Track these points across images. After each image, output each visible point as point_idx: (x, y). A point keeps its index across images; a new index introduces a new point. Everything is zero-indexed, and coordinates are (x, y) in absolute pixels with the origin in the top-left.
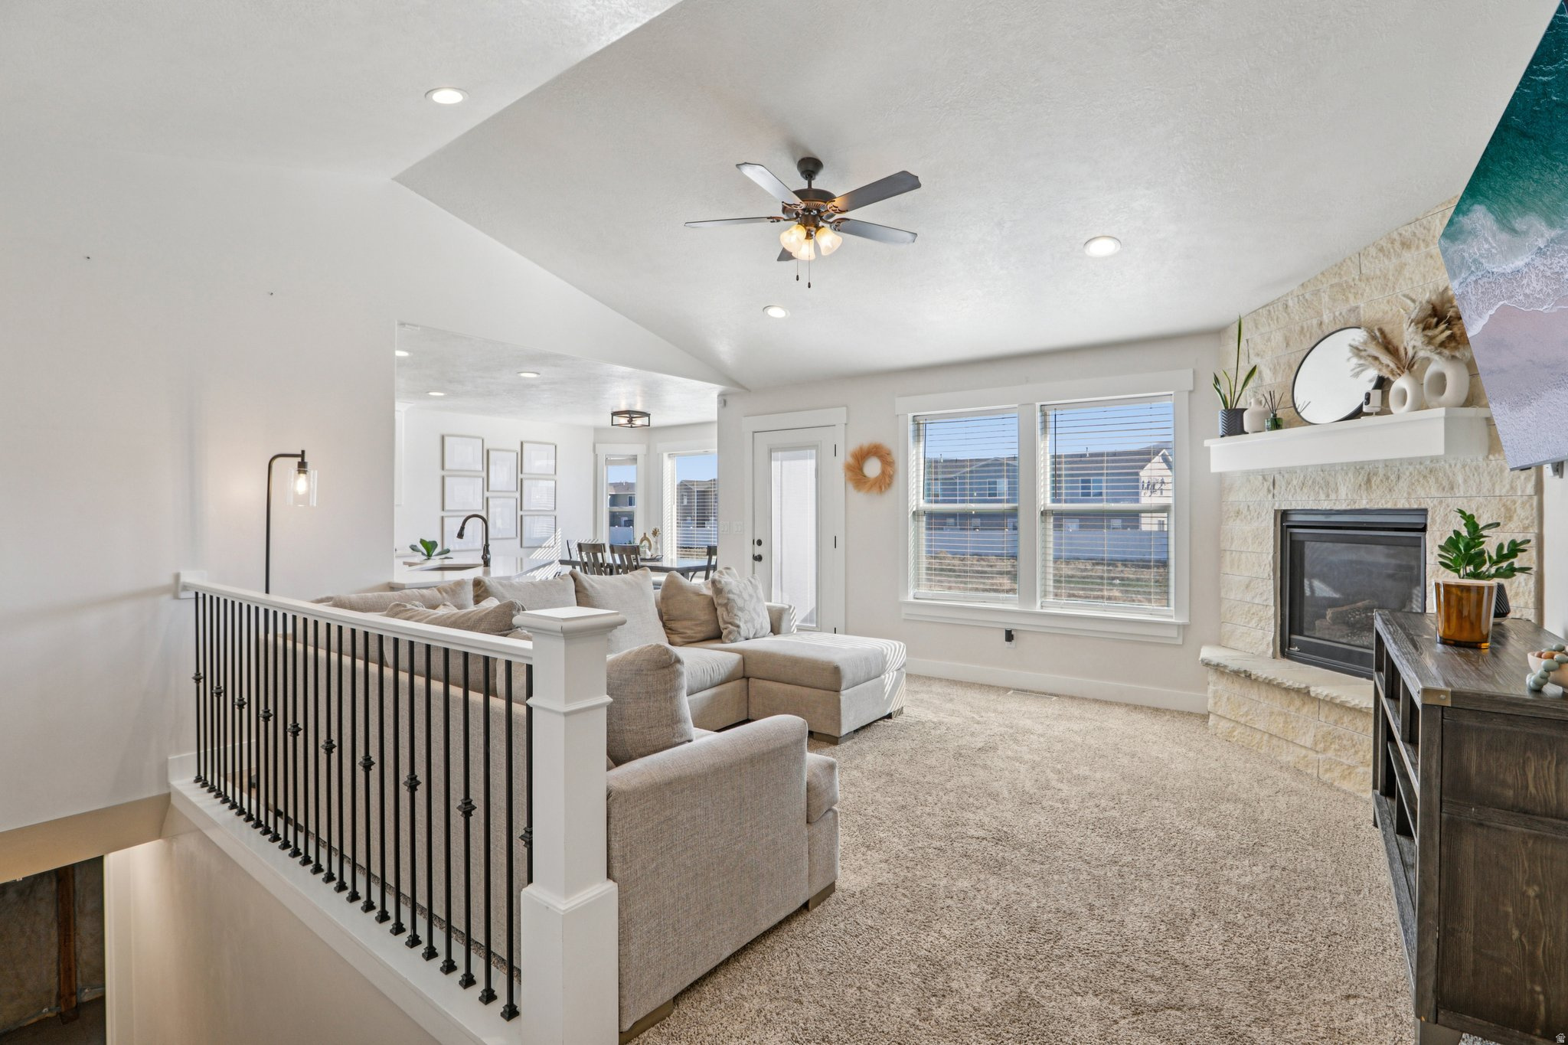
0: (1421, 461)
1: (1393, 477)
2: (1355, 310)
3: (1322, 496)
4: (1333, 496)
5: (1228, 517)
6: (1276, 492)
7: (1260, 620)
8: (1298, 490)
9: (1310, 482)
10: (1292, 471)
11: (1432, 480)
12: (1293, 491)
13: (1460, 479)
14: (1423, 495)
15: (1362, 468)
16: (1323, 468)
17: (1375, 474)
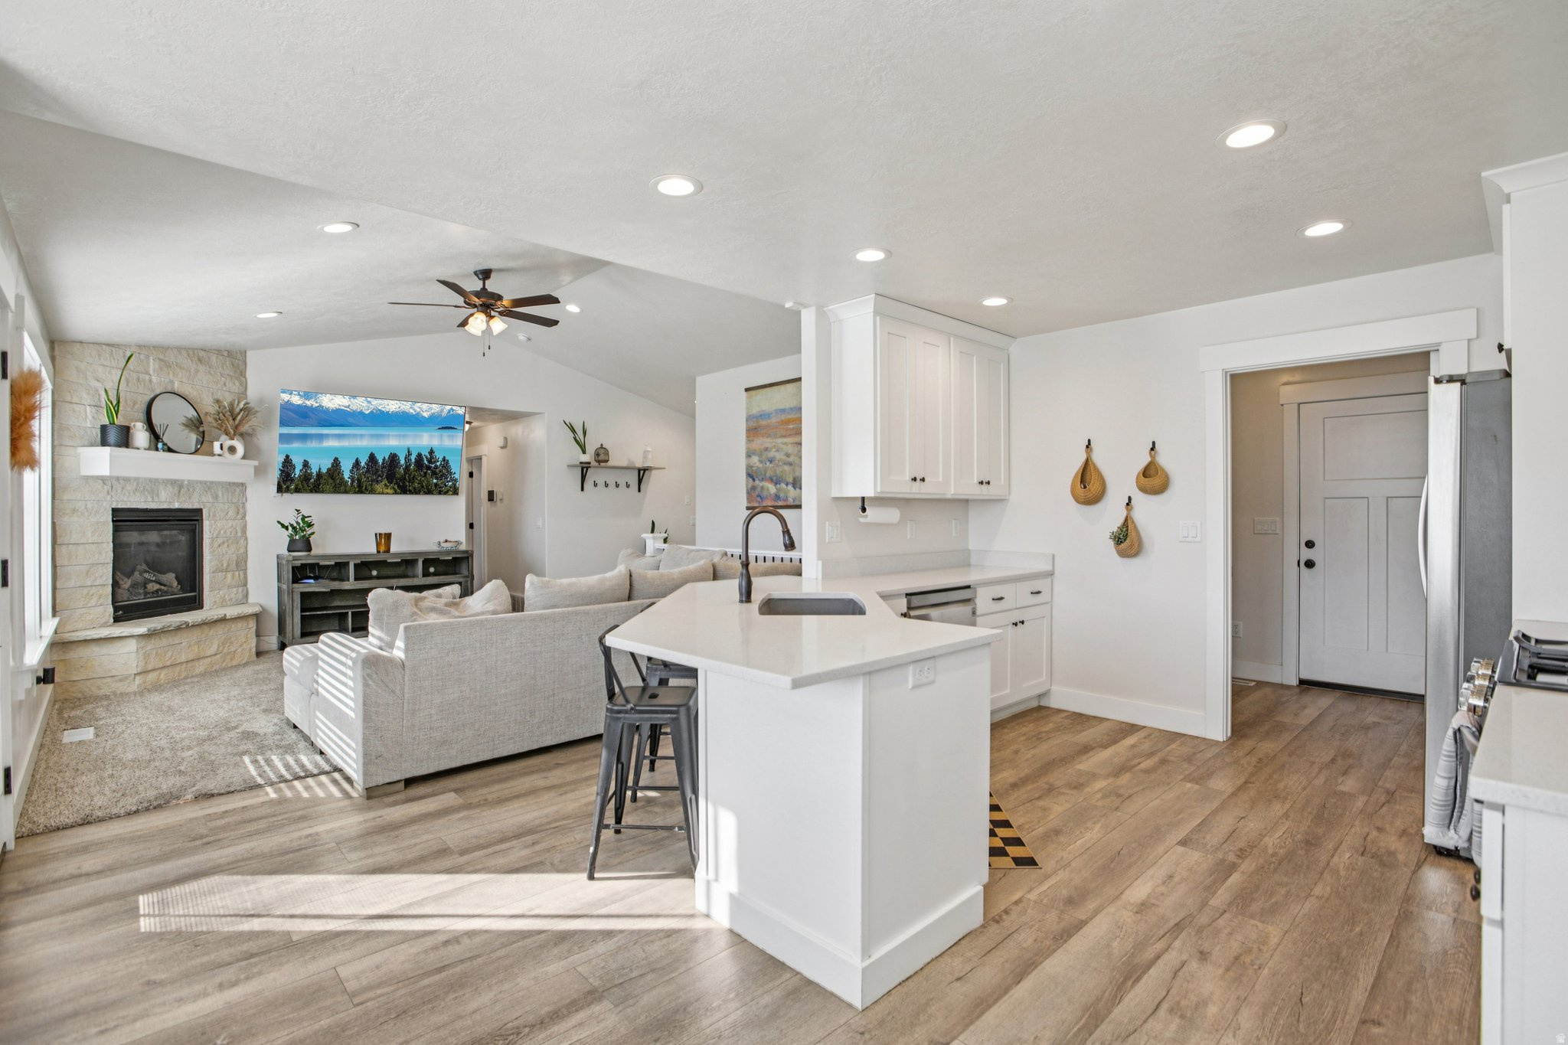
0: (205, 483)
1: (191, 490)
2: (172, 382)
3: (150, 499)
4: (156, 499)
5: (64, 514)
6: (113, 494)
7: (100, 598)
8: (132, 494)
9: (142, 489)
10: (127, 480)
11: (209, 493)
12: (127, 494)
13: (220, 495)
14: (205, 501)
15: (175, 483)
16: (151, 480)
17: (183, 487)
